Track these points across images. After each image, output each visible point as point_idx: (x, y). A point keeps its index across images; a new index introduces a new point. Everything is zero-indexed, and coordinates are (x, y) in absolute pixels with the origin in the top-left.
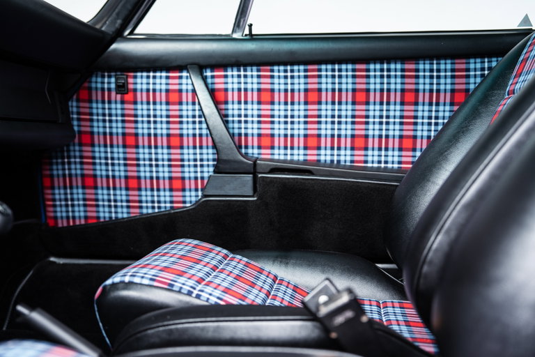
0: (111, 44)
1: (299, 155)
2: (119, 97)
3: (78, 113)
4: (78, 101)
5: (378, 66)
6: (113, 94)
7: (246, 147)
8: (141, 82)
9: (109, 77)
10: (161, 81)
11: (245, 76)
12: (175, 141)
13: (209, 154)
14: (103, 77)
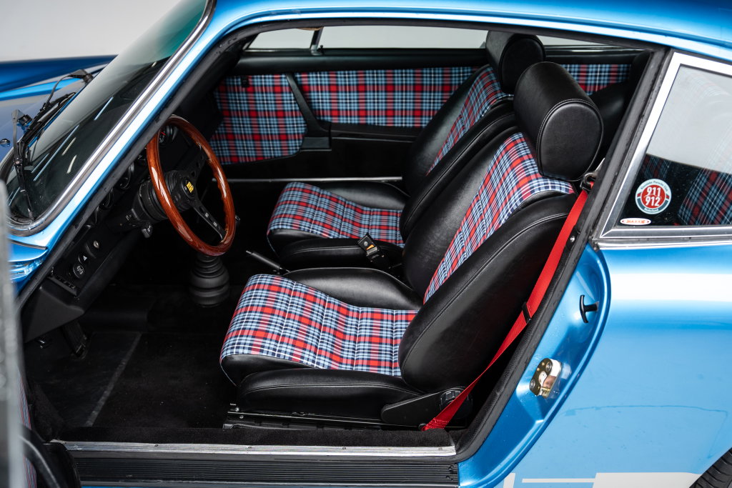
0: (238, 60)
1: (355, 120)
2: (244, 89)
3: (220, 99)
4: (219, 92)
5: (400, 71)
6: (240, 88)
7: (323, 116)
8: (257, 81)
9: (237, 78)
10: (269, 80)
11: (321, 77)
12: (281, 114)
13: (301, 120)
14: (233, 78)
